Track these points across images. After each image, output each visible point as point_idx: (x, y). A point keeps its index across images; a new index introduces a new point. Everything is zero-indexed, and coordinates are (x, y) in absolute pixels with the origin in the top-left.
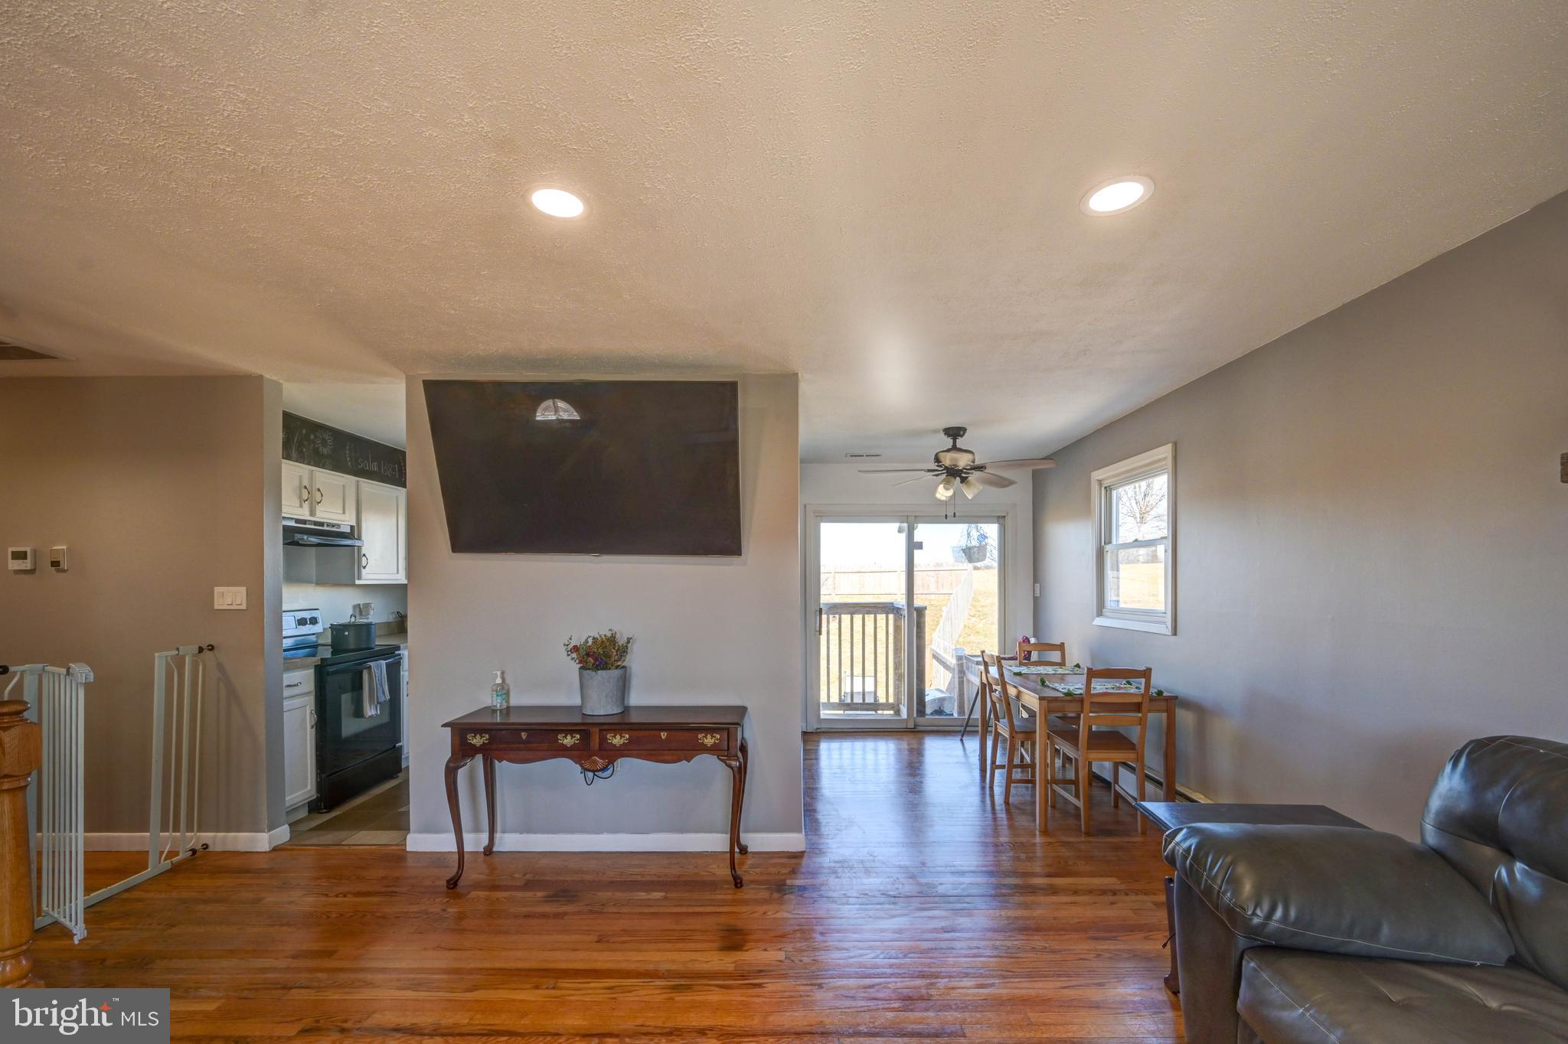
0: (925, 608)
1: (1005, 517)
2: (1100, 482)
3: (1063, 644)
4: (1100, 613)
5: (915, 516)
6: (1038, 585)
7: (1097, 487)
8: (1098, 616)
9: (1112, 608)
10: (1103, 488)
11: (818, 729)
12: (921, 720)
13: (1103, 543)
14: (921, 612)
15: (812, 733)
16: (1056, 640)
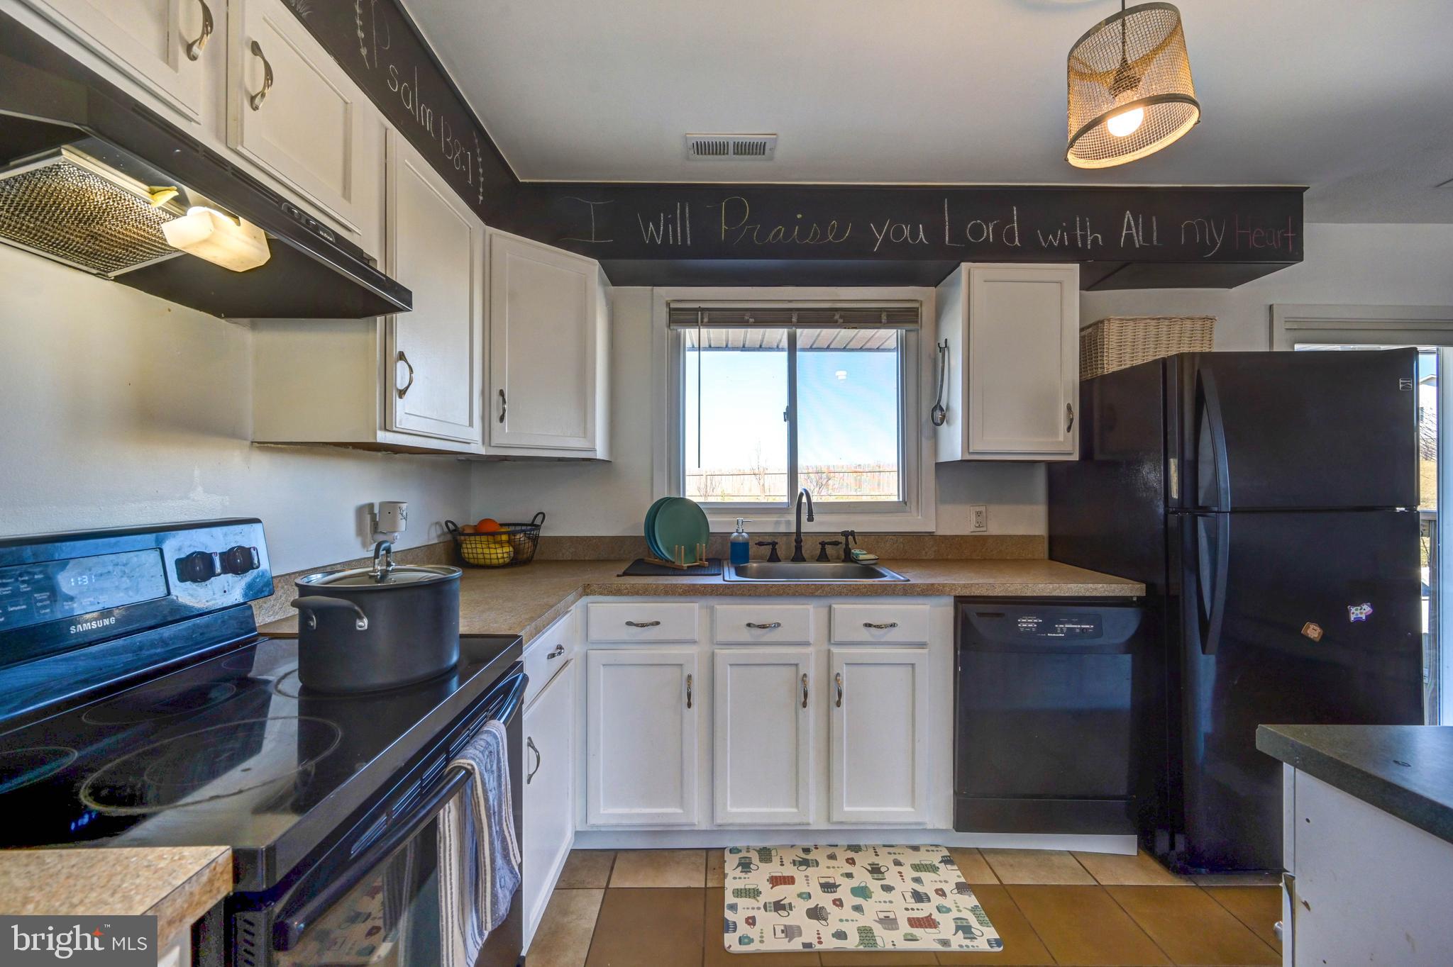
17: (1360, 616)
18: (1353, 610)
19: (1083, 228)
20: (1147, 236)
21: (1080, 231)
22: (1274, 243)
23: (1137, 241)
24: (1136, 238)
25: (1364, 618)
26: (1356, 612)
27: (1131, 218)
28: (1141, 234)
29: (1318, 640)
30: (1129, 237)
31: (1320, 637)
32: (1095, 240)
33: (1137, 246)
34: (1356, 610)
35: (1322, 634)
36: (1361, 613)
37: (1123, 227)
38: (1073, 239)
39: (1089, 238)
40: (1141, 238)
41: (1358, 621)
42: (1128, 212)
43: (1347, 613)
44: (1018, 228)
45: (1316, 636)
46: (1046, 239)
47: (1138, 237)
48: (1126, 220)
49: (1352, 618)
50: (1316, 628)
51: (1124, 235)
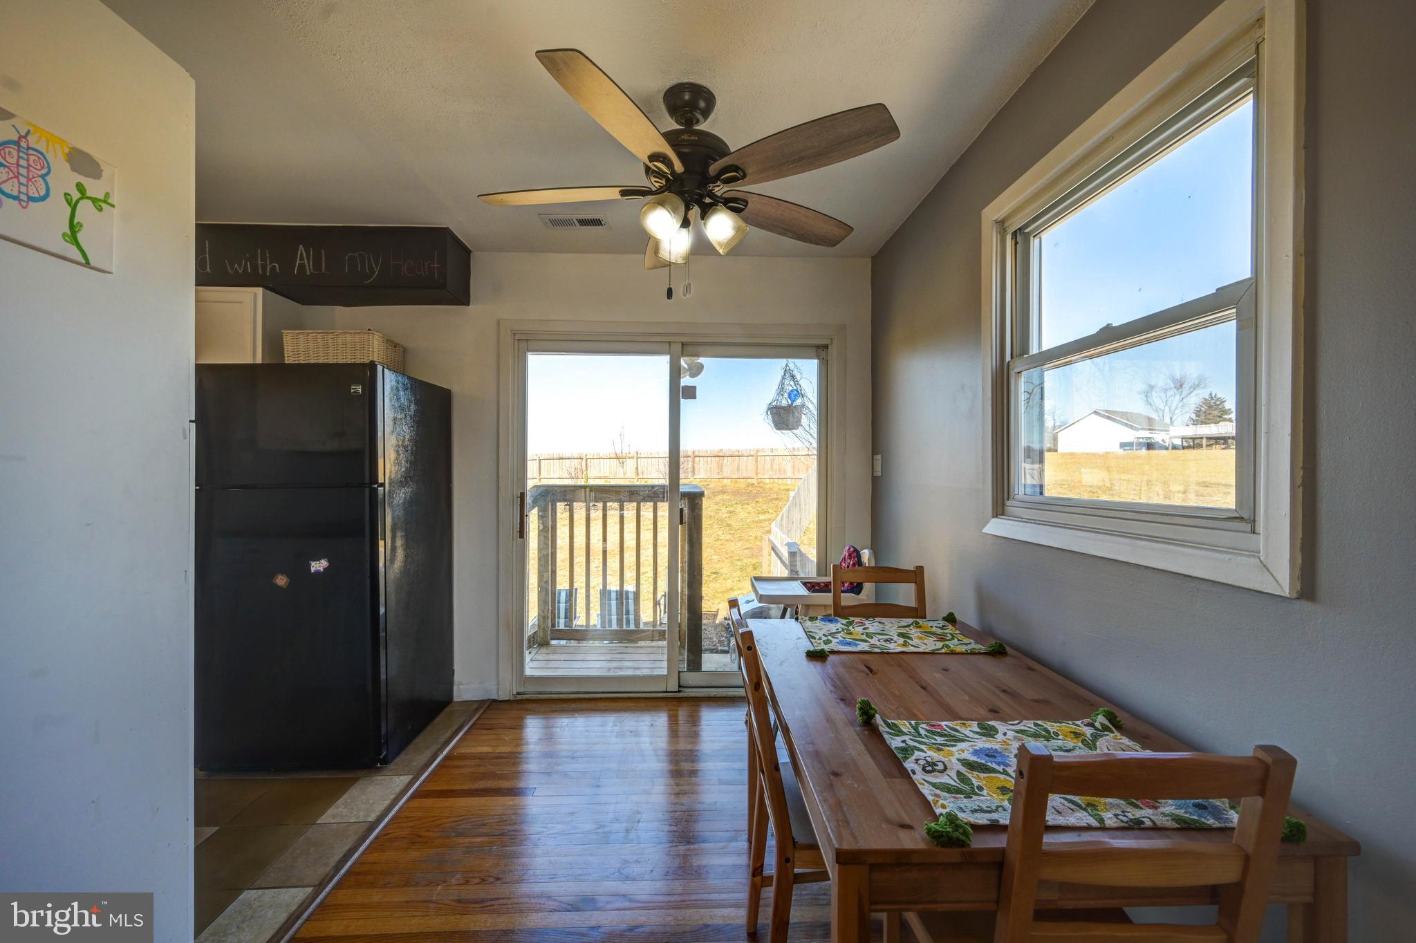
0: (702, 494)
1: (826, 347)
2: (1001, 224)
3: (919, 571)
4: (999, 509)
5: (683, 344)
6: (879, 457)
7: (995, 237)
8: (995, 515)
9: (1027, 498)
10: (1009, 238)
11: (518, 694)
12: (691, 678)
13: (1008, 358)
14: (694, 499)
15: (509, 701)
16: (908, 564)
17: (318, 568)
18: (313, 564)
19: (263, 259)
20: (317, 264)
21: (261, 261)
22: (422, 272)
23: (308, 270)
24: (307, 267)
25: (322, 570)
26: (315, 566)
27: (303, 251)
28: (311, 263)
29: (285, 587)
30: (302, 266)
31: (286, 586)
32: (273, 268)
33: (308, 273)
34: (316, 564)
35: (288, 583)
36: (320, 566)
37: (297, 258)
38: (254, 267)
39: (268, 267)
40: (311, 267)
41: (317, 572)
42: (301, 246)
43: (309, 566)
44: (209, 258)
45: (283, 584)
46: (232, 268)
47: (309, 267)
48: (299, 252)
49: (313, 570)
50: (283, 578)
51: (297, 264)
